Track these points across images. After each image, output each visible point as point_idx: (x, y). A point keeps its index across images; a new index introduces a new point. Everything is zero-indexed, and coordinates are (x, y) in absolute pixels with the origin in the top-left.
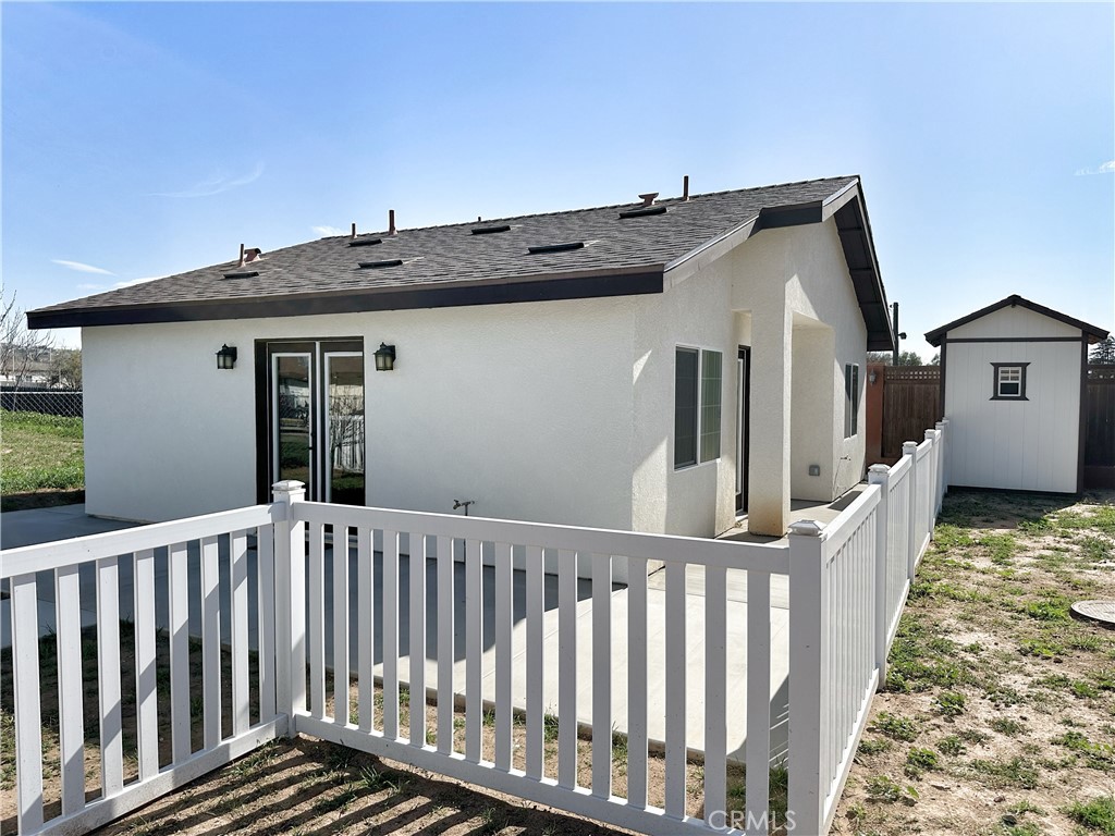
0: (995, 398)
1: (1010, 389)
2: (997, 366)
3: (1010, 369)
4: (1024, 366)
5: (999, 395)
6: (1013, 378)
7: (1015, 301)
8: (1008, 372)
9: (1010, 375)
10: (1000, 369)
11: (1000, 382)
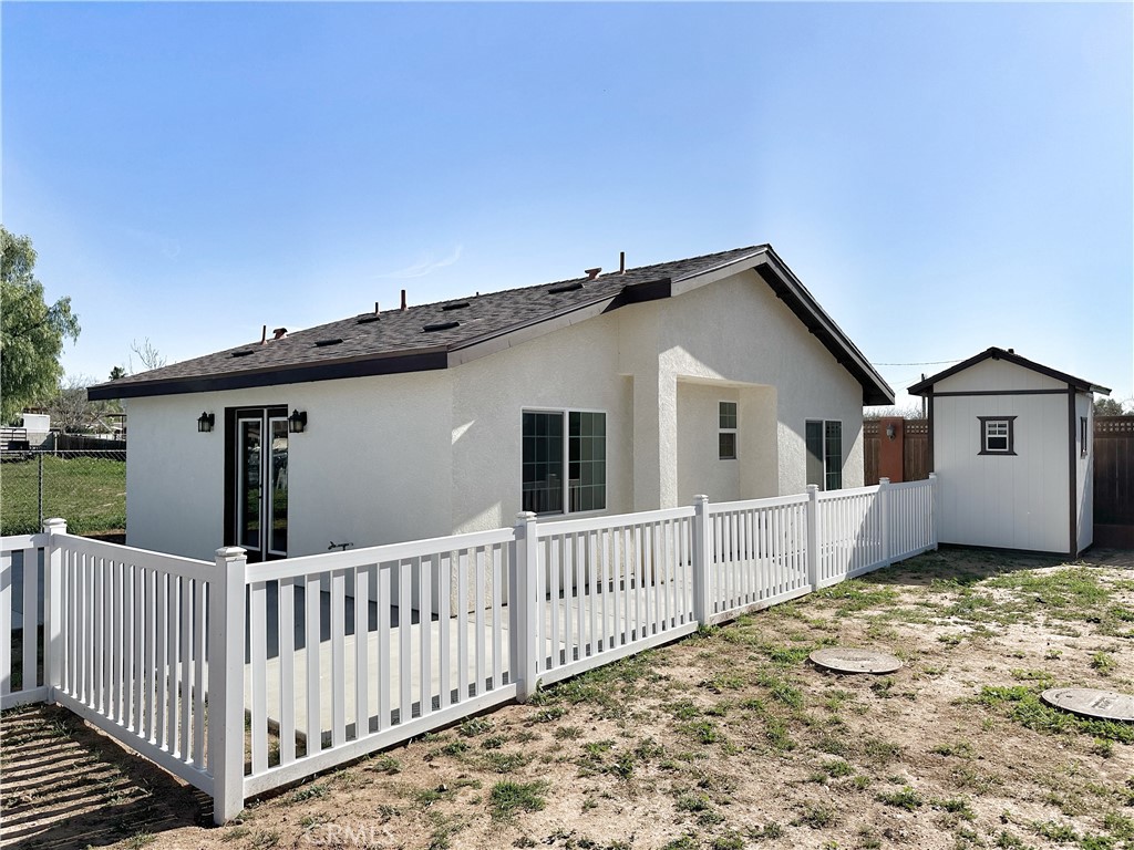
0: (983, 452)
1: (998, 443)
2: (983, 420)
3: (997, 423)
4: (1011, 419)
5: (988, 450)
6: (1000, 432)
7: (994, 353)
8: (995, 426)
9: (997, 429)
10: (987, 423)
11: (988, 436)
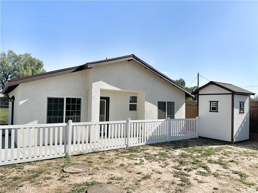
0: (210, 111)
1: (214, 109)
2: (210, 102)
3: (214, 103)
4: (217, 102)
5: (211, 110)
6: (215, 106)
7: (212, 83)
9: (214, 105)
11: (212, 106)
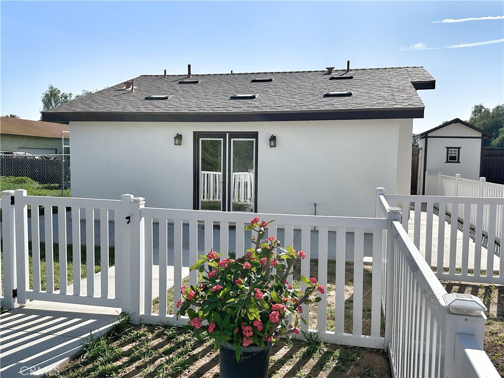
1: (453, 158)
3: (453, 150)
4: (459, 148)
5: (449, 161)
6: (454, 154)
7: (457, 121)
10: (449, 149)
11: (449, 155)
